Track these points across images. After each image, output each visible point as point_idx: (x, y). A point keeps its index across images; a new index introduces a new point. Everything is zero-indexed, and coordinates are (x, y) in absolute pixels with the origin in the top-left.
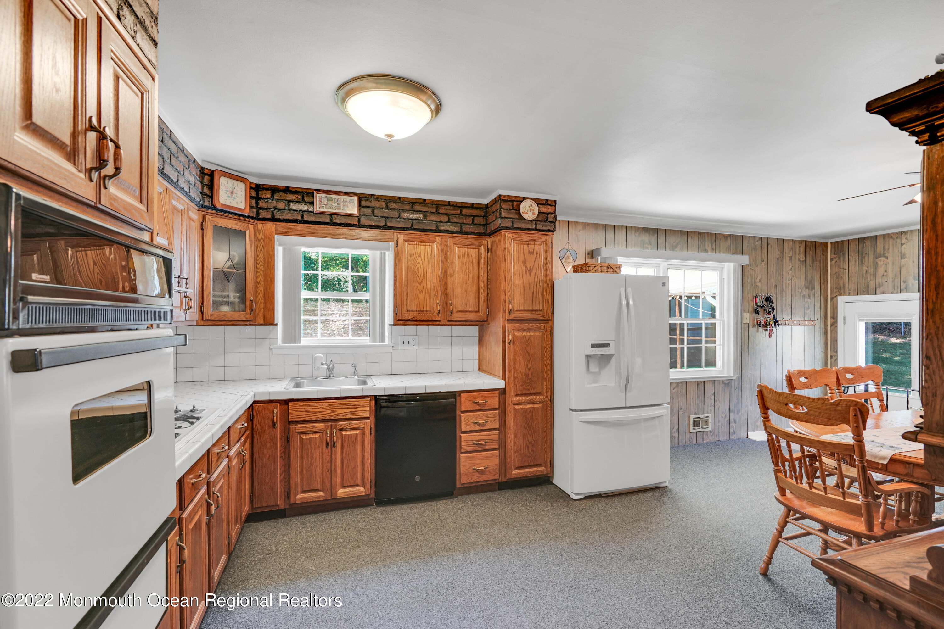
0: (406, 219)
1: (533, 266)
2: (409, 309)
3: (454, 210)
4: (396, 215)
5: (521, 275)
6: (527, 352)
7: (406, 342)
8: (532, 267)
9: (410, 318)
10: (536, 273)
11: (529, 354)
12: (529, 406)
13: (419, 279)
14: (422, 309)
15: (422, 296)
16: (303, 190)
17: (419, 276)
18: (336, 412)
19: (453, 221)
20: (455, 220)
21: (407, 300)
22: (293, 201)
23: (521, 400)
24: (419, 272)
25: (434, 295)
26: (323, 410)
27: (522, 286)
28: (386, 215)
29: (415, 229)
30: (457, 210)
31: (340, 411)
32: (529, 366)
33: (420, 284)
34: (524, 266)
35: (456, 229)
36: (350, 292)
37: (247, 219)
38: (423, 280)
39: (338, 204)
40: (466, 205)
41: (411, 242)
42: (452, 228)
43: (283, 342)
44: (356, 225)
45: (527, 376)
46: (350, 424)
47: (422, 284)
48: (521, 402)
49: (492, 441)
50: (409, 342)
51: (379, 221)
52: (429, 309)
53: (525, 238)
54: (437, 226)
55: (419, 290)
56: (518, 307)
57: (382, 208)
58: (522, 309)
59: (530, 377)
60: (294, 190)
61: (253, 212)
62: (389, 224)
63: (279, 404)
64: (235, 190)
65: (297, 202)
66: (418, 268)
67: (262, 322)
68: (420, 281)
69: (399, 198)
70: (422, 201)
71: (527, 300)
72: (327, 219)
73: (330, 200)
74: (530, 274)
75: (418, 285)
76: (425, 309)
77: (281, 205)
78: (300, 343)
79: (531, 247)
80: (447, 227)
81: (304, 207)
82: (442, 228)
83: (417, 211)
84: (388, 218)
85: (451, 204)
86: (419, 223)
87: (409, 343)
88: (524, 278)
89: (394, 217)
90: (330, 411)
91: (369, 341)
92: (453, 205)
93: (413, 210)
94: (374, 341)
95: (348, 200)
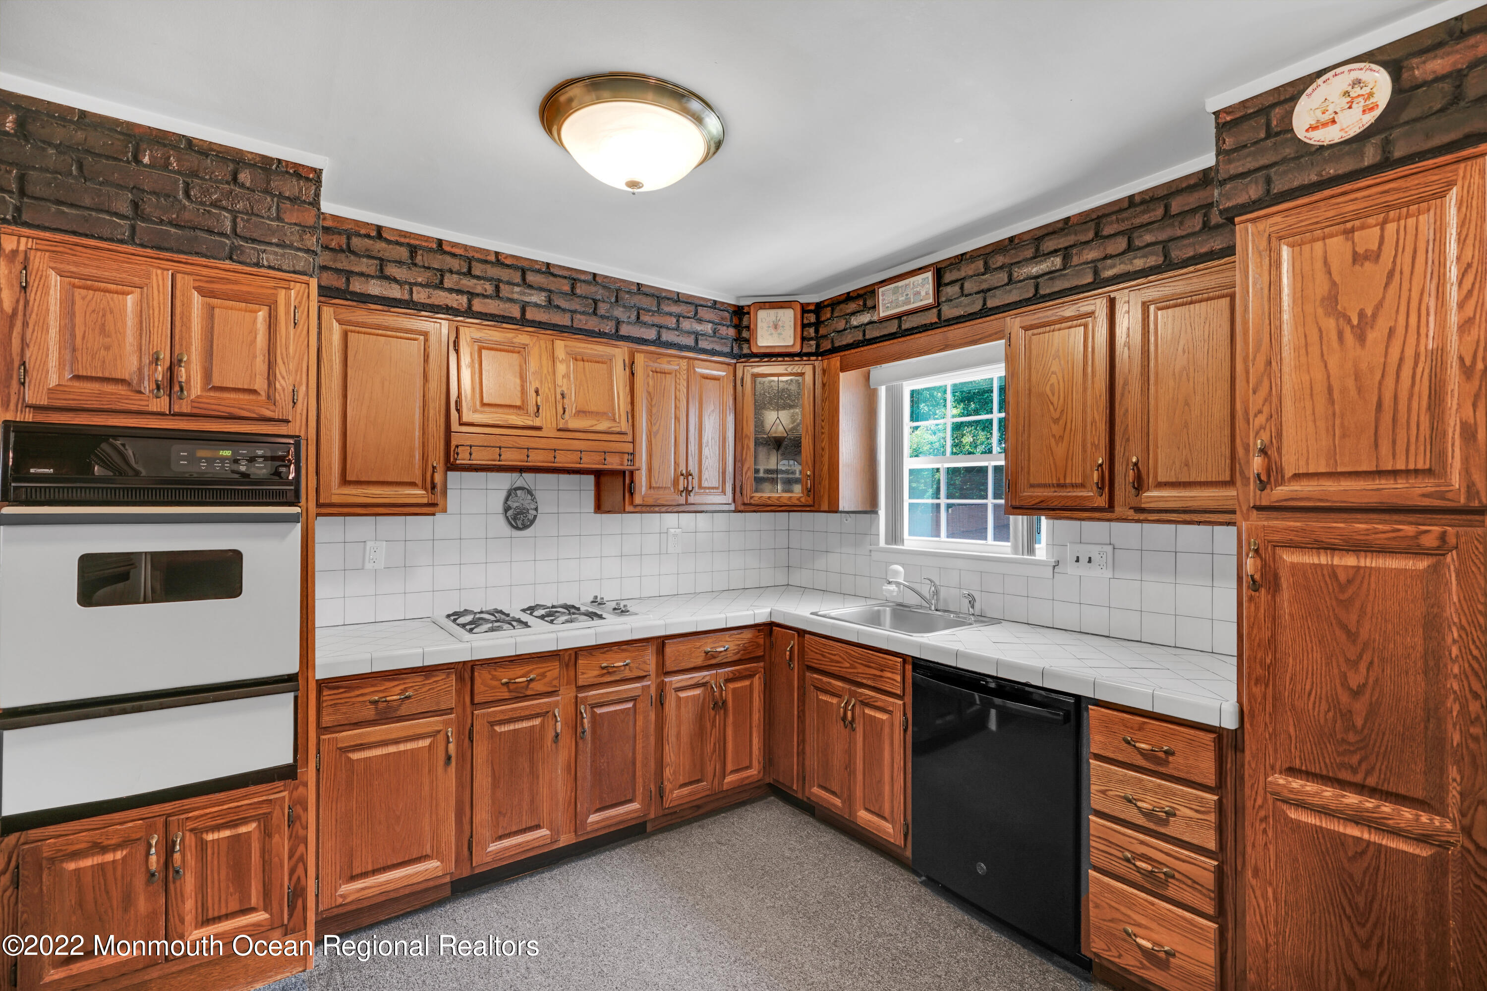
0: (1024, 280)
1: (1379, 306)
2: (1032, 482)
3: (1144, 212)
4: (1003, 280)
5: (1315, 350)
6: (1344, 627)
7: (1084, 560)
8: (1369, 312)
9: (1033, 502)
10: (1391, 332)
11: (1352, 636)
12: (1353, 831)
13: (1055, 410)
14: (1062, 481)
15: (1060, 451)
16: (865, 290)
17: (1055, 403)
18: (855, 668)
19: (1141, 245)
20: (1149, 238)
21: (1029, 460)
22: (853, 313)
23: (1308, 794)
24: (1053, 395)
25: (1092, 444)
26: (840, 659)
27: (1320, 388)
28: (985, 286)
29: (1044, 296)
30: (1154, 210)
31: (861, 669)
32: (1354, 681)
33: (1056, 421)
34: (1328, 314)
35: (1153, 260)
36: (994, 452)
37: (805, 358)
38: (1063, 411)
39: (907, 295)
40: (1184, 185)
41: (1038, 328)
42: (1139, 263)
43: (887, 543)
44: (936, 323)
45: (1347, 715)
46: (872, 697)
47: (1062, 422)
48: (1310, 800)
49: (1189, 882)
50: (1090, 558)
51: (973, 302)
52: (1079, 481)
53: (1331, 213)
54: (1096, 272)
55: (1054, 436)
56: (1302, 463)
57: (978, 275)
58: (1322, 469)
59: (1359, 722)
60: (855, 294)
61: (811, 346)
62: (990, 304)
63: (796, 635)
64: (780, 323)
65: (859, 312)
66: (1052, 385)
67: (826, 508)
68: (1056, 415)
69: (1011, 239)
70: (1061, 225)
71: (1344, 436)
72: (893, 327)
73: (895, 291)
74: (1361, 338)
75: (1052, 425)
76: (1068, 481)
77: (841, 325)
78: (903, 545)
79: (1367, 239)
80: (1122, 266)
81: (865, 318)
82: (1109, 273)
83: (1048, 254)
84: (989, 290)
85: (1137, 199)
86: (1051, 279)
87: (1090, 561)
88: (1333, 363)
89: (1000, 284)
90: (848, 665)
91: (1009, 550)
92: (1143, 202)
93: (1038, 256)
94: (1015, 550)
95: (920, 281)
